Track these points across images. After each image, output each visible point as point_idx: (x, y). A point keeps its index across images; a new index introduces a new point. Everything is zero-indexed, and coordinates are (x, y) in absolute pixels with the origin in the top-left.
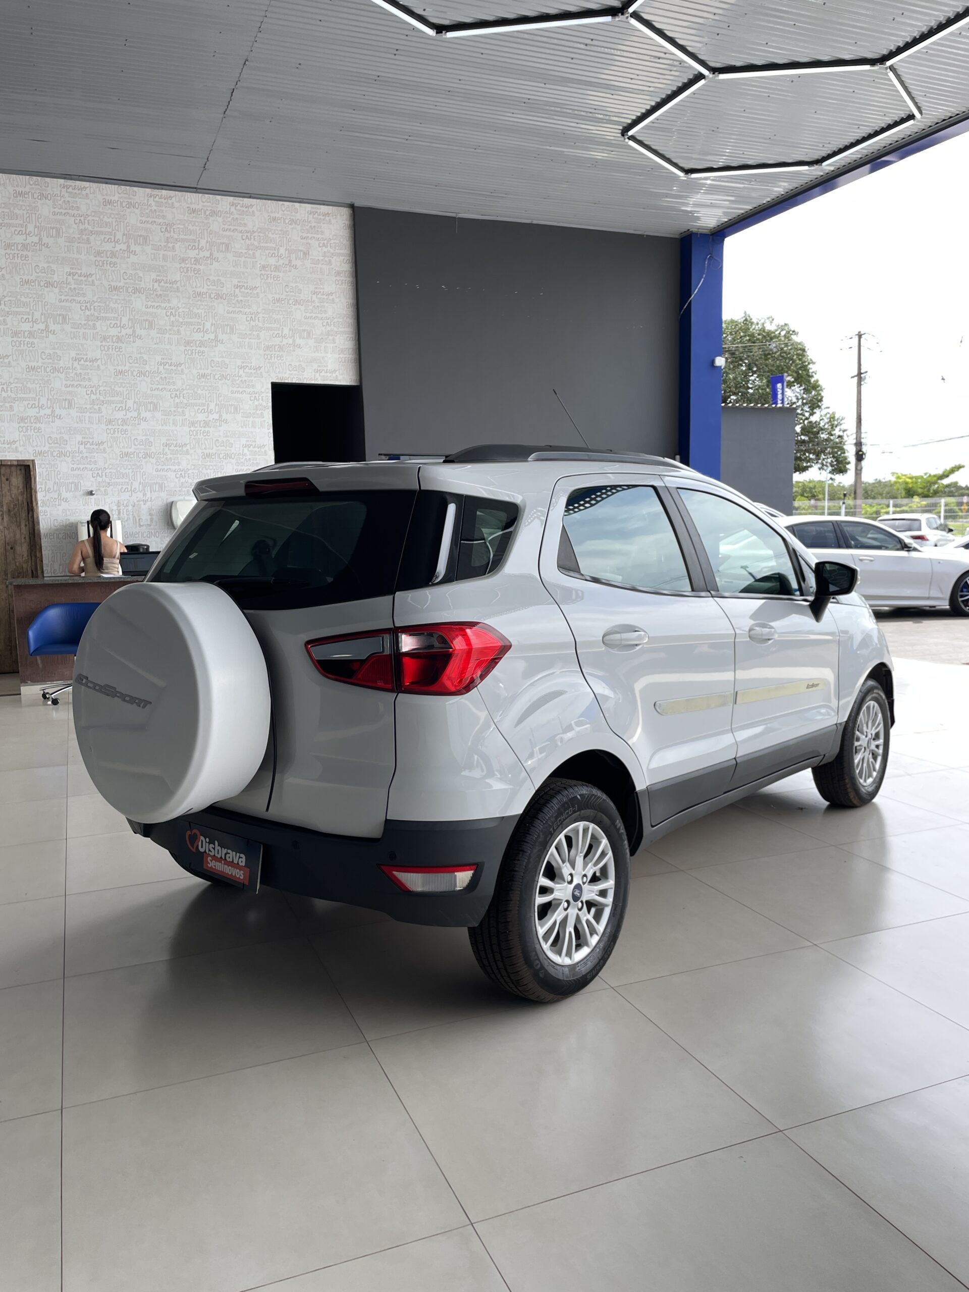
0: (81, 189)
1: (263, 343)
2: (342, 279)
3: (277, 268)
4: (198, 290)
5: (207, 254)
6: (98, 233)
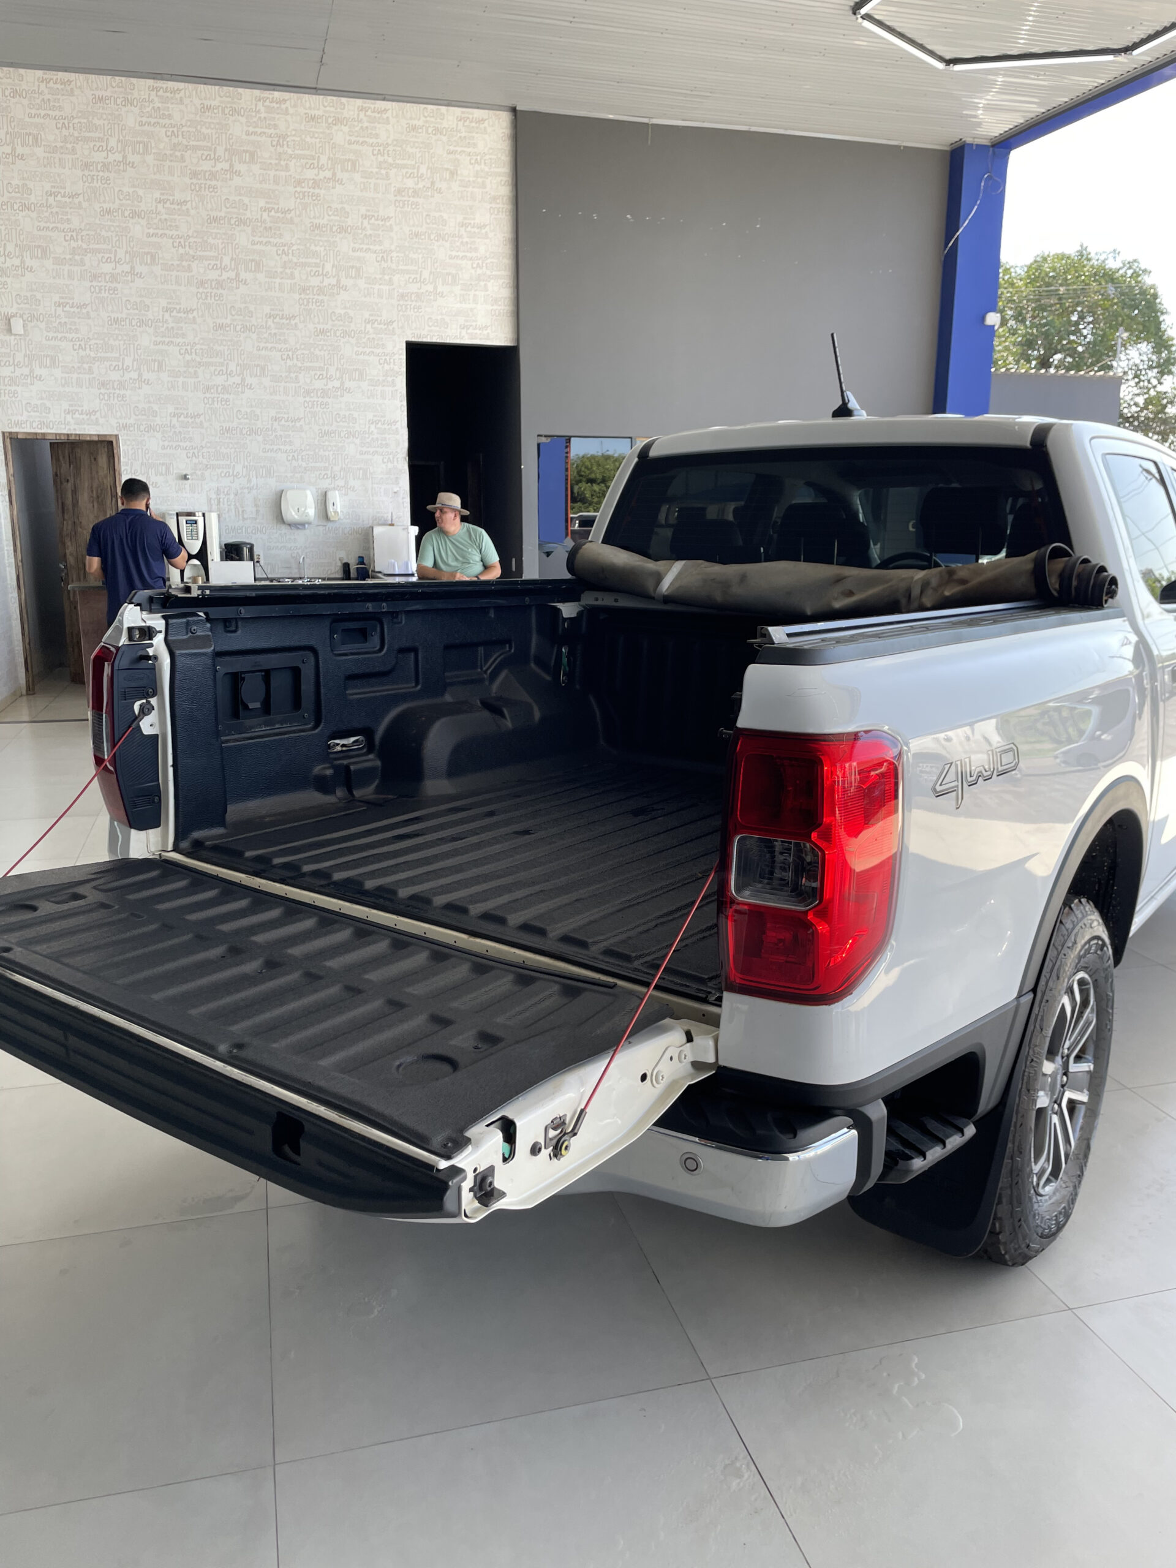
0: (173, 92)
1: (396, 291)
2: (498, 206)
3: (416, 193)
4: (316, 221)
5: (328, 174)
6: (195, 148)
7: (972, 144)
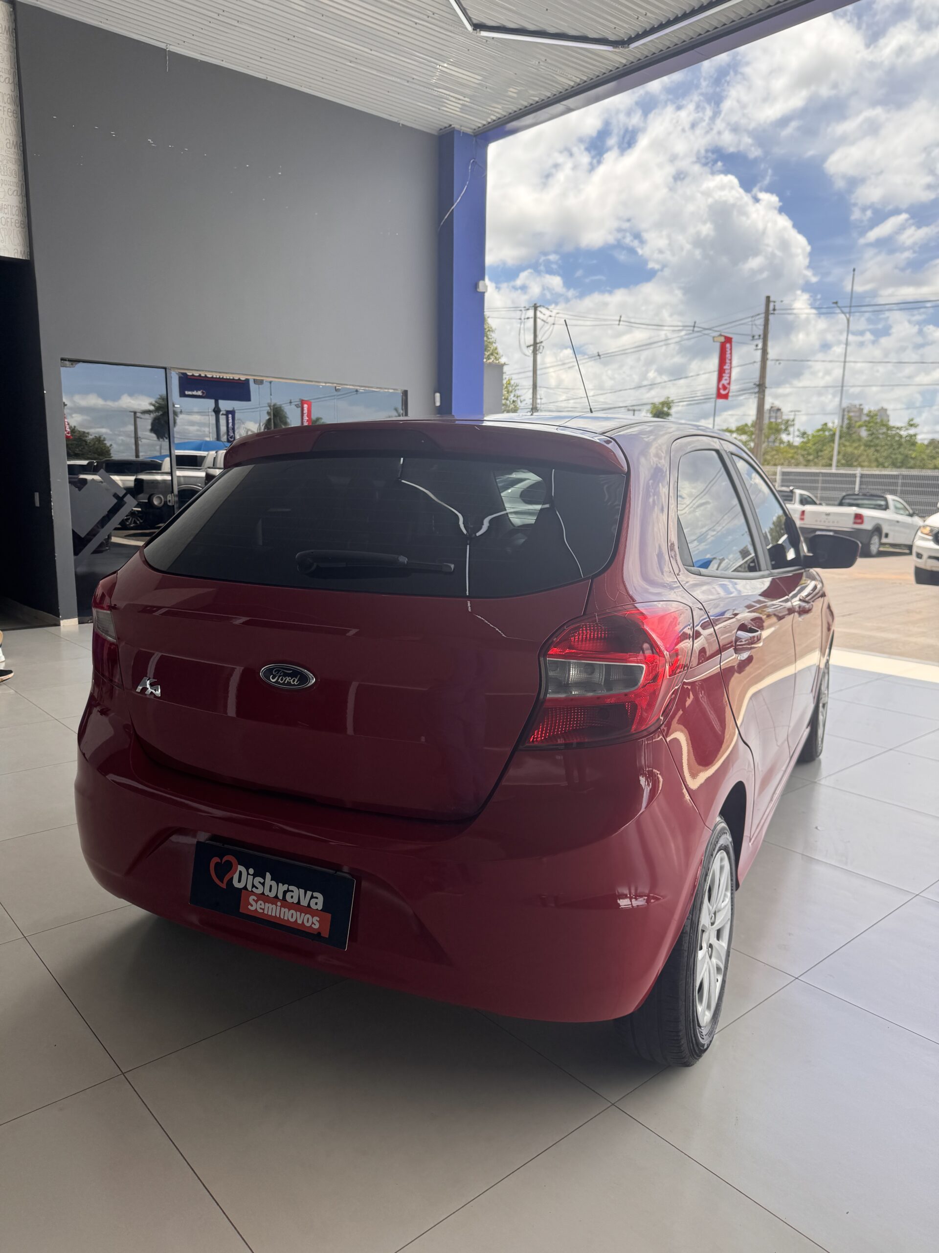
7: (459, 132)
